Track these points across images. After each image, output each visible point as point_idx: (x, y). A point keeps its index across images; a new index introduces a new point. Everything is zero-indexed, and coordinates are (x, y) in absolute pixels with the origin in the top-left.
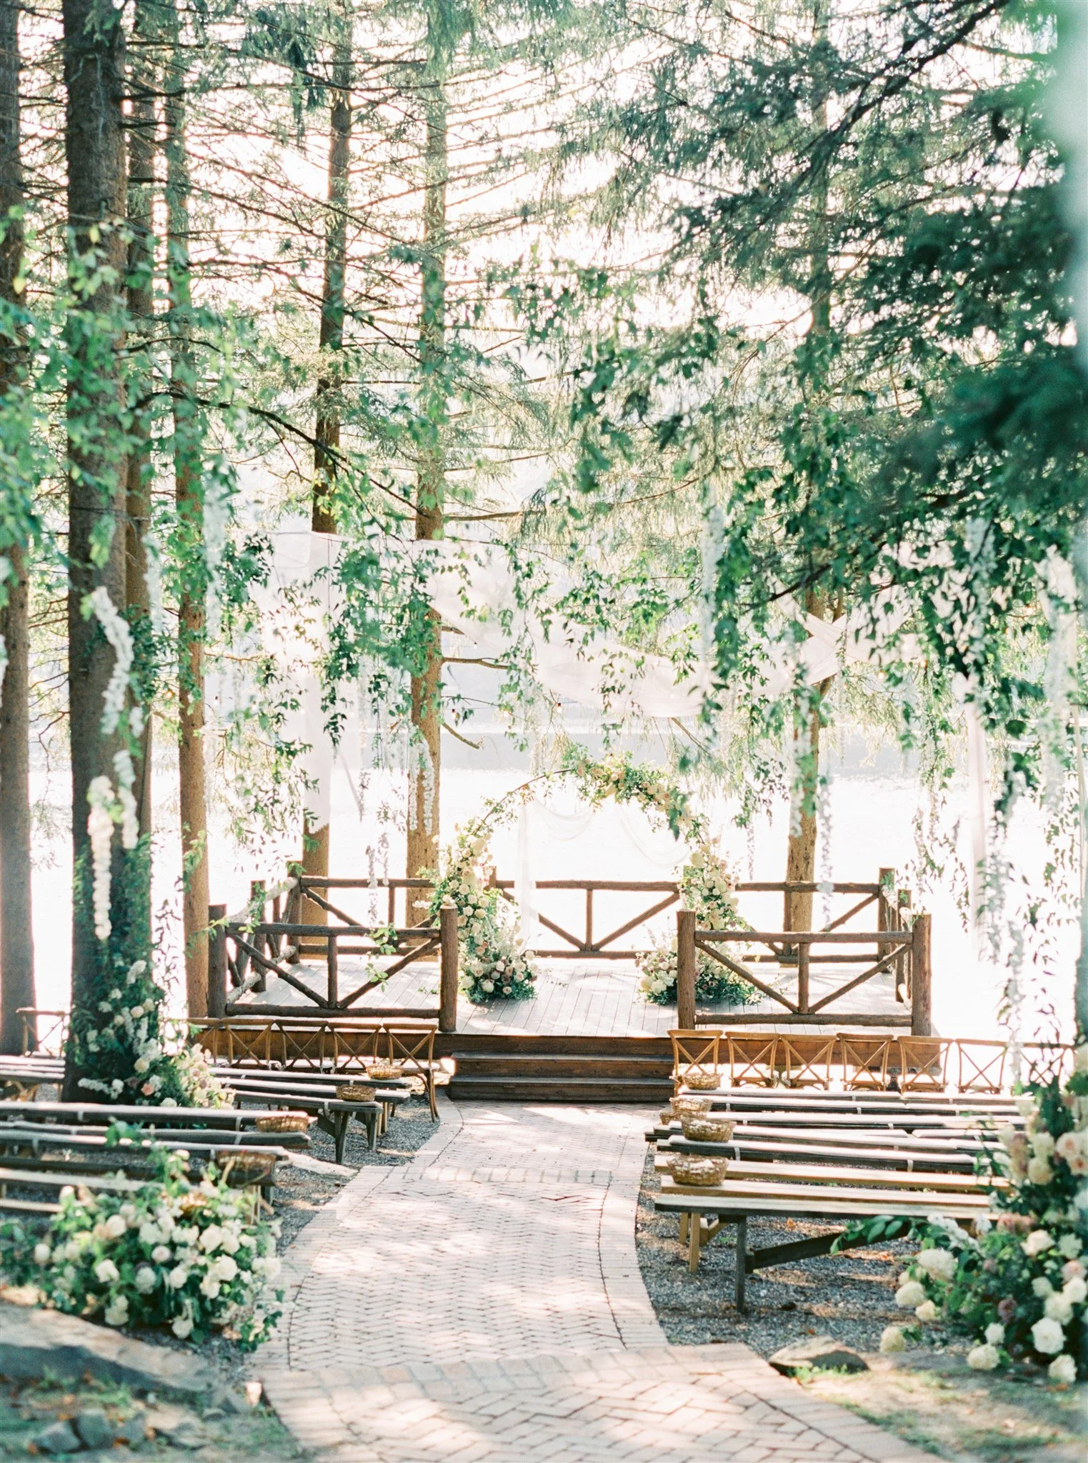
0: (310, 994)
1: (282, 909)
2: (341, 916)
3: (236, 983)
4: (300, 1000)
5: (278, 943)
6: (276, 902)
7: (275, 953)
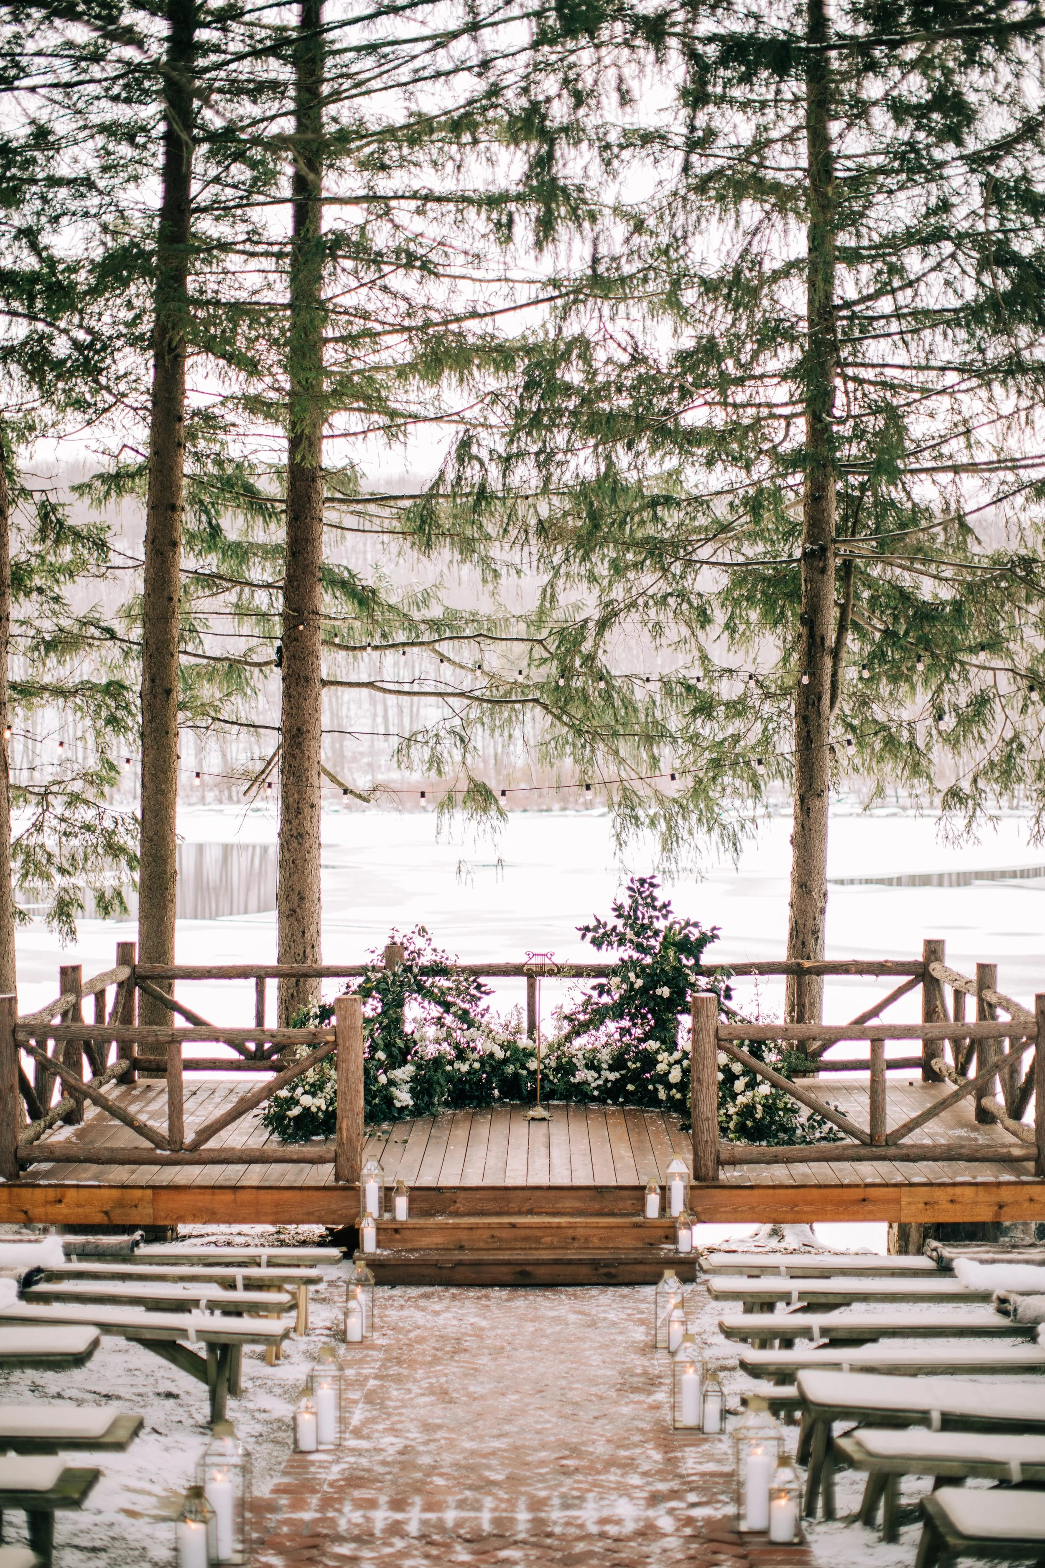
0: (142, 1130)
1: (109, 1008)
2: (189, 1016)
3: (35, 1114)
4: (127, 1139)
5: (104, 1056)
6: (100, 997)
7: (98, 1069)
